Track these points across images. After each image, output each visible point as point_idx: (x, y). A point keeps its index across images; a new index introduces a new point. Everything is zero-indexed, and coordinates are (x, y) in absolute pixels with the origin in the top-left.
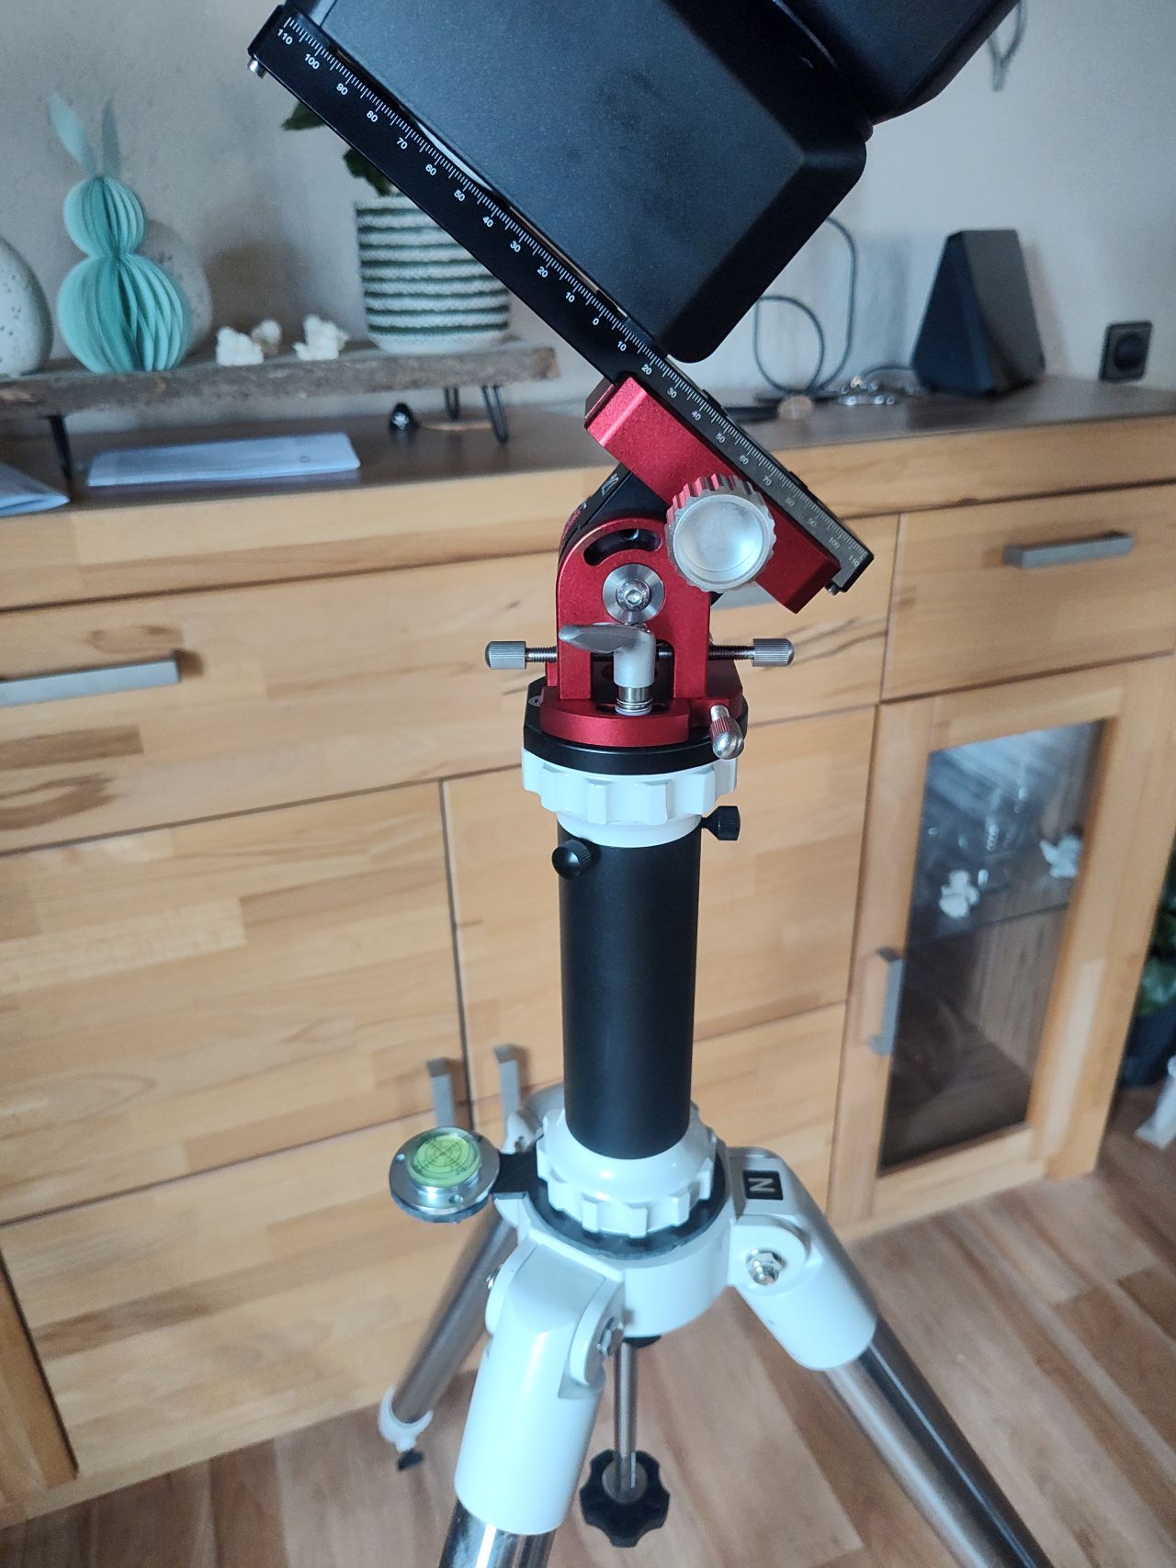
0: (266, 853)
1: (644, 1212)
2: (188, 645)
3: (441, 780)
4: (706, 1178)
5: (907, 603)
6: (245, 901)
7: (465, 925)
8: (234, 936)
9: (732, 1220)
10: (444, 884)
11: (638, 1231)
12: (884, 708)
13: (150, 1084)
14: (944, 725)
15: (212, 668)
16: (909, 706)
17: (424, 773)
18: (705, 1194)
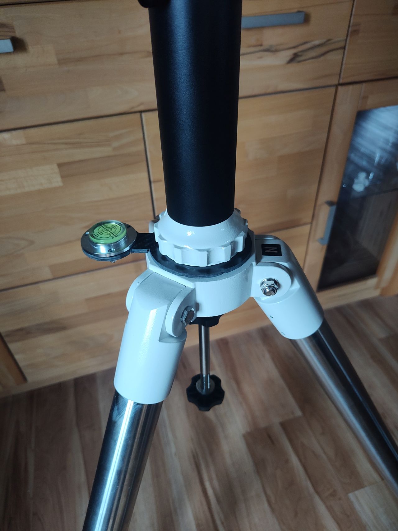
0: (66, 144)
1: (206, 253)
2: (18, 34)
3: (141, 112)
4: (240, 240)
5: (356, 32)
6: (60, 165)
7: (155, 182)
8: (57, 181)
9: (254, 263)
10: (145, 163)
11: (203, 264)
12: (339, 88)
13: (32, 242)
14: (365, 98)
15: (31, 49)
16: (351, 87)
17: (133, 108)
18: (240, 249)
